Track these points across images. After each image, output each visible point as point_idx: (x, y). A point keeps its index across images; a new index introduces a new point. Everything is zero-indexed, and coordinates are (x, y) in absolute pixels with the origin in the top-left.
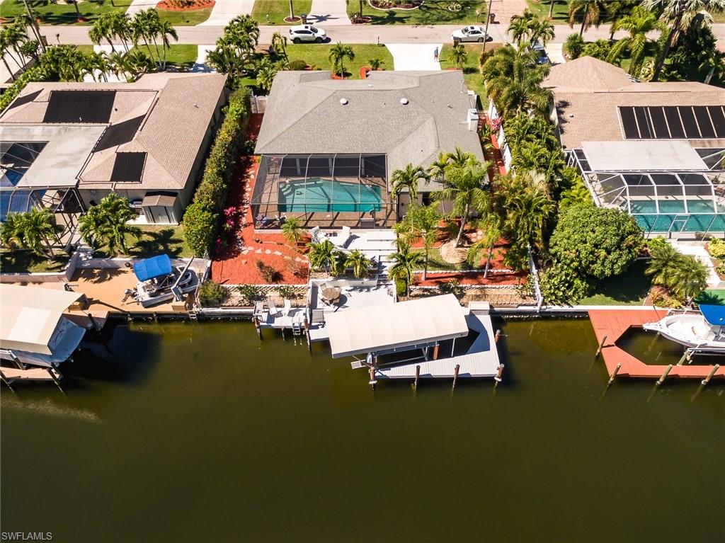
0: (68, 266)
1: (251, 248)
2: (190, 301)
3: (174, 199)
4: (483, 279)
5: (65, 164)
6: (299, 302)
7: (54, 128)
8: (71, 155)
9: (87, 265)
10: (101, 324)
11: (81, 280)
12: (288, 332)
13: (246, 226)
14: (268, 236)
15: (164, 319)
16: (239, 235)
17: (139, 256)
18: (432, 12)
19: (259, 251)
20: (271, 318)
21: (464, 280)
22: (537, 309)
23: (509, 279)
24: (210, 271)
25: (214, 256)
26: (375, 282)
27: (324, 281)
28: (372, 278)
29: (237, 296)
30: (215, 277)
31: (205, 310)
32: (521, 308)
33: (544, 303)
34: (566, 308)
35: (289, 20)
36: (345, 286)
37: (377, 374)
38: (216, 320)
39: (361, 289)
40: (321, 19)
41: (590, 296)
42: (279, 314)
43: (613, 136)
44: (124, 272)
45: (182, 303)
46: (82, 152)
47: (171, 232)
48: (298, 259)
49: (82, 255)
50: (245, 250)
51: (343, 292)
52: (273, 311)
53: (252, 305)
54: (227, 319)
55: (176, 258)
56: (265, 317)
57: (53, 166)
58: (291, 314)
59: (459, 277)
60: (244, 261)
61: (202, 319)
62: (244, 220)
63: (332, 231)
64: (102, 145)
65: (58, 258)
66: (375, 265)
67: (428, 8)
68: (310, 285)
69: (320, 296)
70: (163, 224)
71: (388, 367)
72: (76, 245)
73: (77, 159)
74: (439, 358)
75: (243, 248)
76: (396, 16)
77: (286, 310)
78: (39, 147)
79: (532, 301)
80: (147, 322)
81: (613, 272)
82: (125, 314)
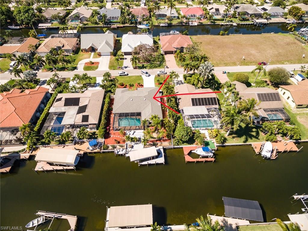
0: (74, 142)
1: (113, 136)
2: (101, 149)
3: (96, 125)
4: (162, 141)
5: (71, 118)
6: (123, 148)
7: (67, 107)
8: (72, 115)
9: (77, 141)
10: (82, 155)
11: (77, 145)
12: (122, 155)
13: (111, 130)
14: (116, 132)
15: (95, 153)
16: (110, 132)
17: (89, 139)
18: (153, 64)
19: (114, 136)
20: (118, 152)
21: (158, 141)
22: (172, 147)
23: (167, 141)
24: (104, 142)
25: (105, 138)
26: (139, 142)
27: (129, 143)
28: (139, 141)
29: (110, 148)
30: (106, 143)
31: (104, 151)
32: (169, 147)
33: (174, 146)
34: (178, 146)
35: (118, 68)
36: (133, 143)
37: (140, 164)
38: (106, 152)
39: (136, 144)
40: (126, 67)
41: (183, 143)
42: (120, 151)
43: (190, 106)
44: (86, 142)
45: (99, 150)
46: (74, 114)
47: (95, 132)
48: (123, 138)
49: (76, 139)
50: (112, 136)
51: (133, 145)
52: (118, 151)
53: (114, 149)
54: (108, 152)
55: (97, 139)
56: (116, 152)
57: (68, 119)
58: (122, 151)
59: (157, 141)
60: (111, 139)
61: (103, 152)
62: (111, 129)
63: (130, 131)
64: (79, 113)
65: (71, 140)
66: (139, 139)
67: (152, 63)
68: (126, 144)
69: (128, 146)
70: (93, 131)
71: (142, 162)
72: (75, 137)
73: (73, 116)
74: (152, 159)
75: (111, 136)
76: (144, 66)
77: (121, 150)
78: (64, 113)
79: (171, 145)
80: (92, 153)
81: (186, 140)
82: (87, 152)
